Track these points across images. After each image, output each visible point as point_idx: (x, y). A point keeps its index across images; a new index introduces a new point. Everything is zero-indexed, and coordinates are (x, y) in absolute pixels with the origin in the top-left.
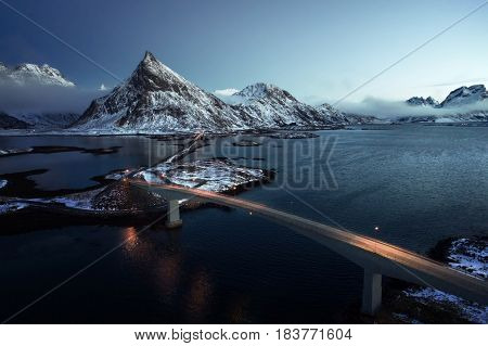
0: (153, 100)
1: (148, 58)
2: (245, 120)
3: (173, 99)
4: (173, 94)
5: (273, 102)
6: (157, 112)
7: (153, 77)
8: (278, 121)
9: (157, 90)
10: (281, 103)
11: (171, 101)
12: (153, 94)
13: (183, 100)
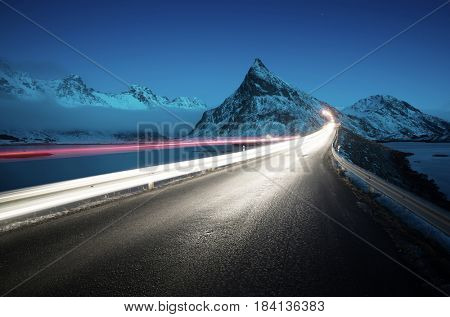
0: (259, 104)
1: (257, 64)
2: (367, 130)
3: (281, 103)
4: (282, 98)
5: (393, 113)
6: (261, 117)
7: (260, 81)
8: (405, 132)
9: (264, 94)
10: (403, 114)
11: (279, 105)
12: (258, 99)
13: (292, 104)
